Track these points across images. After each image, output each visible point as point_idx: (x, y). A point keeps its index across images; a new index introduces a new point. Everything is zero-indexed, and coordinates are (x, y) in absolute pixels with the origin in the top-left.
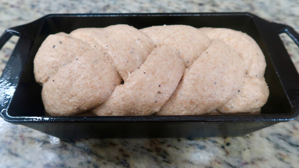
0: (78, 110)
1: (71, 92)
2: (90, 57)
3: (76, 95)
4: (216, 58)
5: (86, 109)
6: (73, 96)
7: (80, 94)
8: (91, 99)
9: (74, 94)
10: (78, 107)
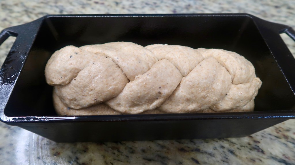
0: (95, 101)
1: (91, 87)
2: (104, 63)
3: (95, 89)
4: (208, 69)
5: (102, 100)
6: (92, 90)
7: (98, 88)
8: (107, 92)
9: (93, 89)
10: (96, 98)
